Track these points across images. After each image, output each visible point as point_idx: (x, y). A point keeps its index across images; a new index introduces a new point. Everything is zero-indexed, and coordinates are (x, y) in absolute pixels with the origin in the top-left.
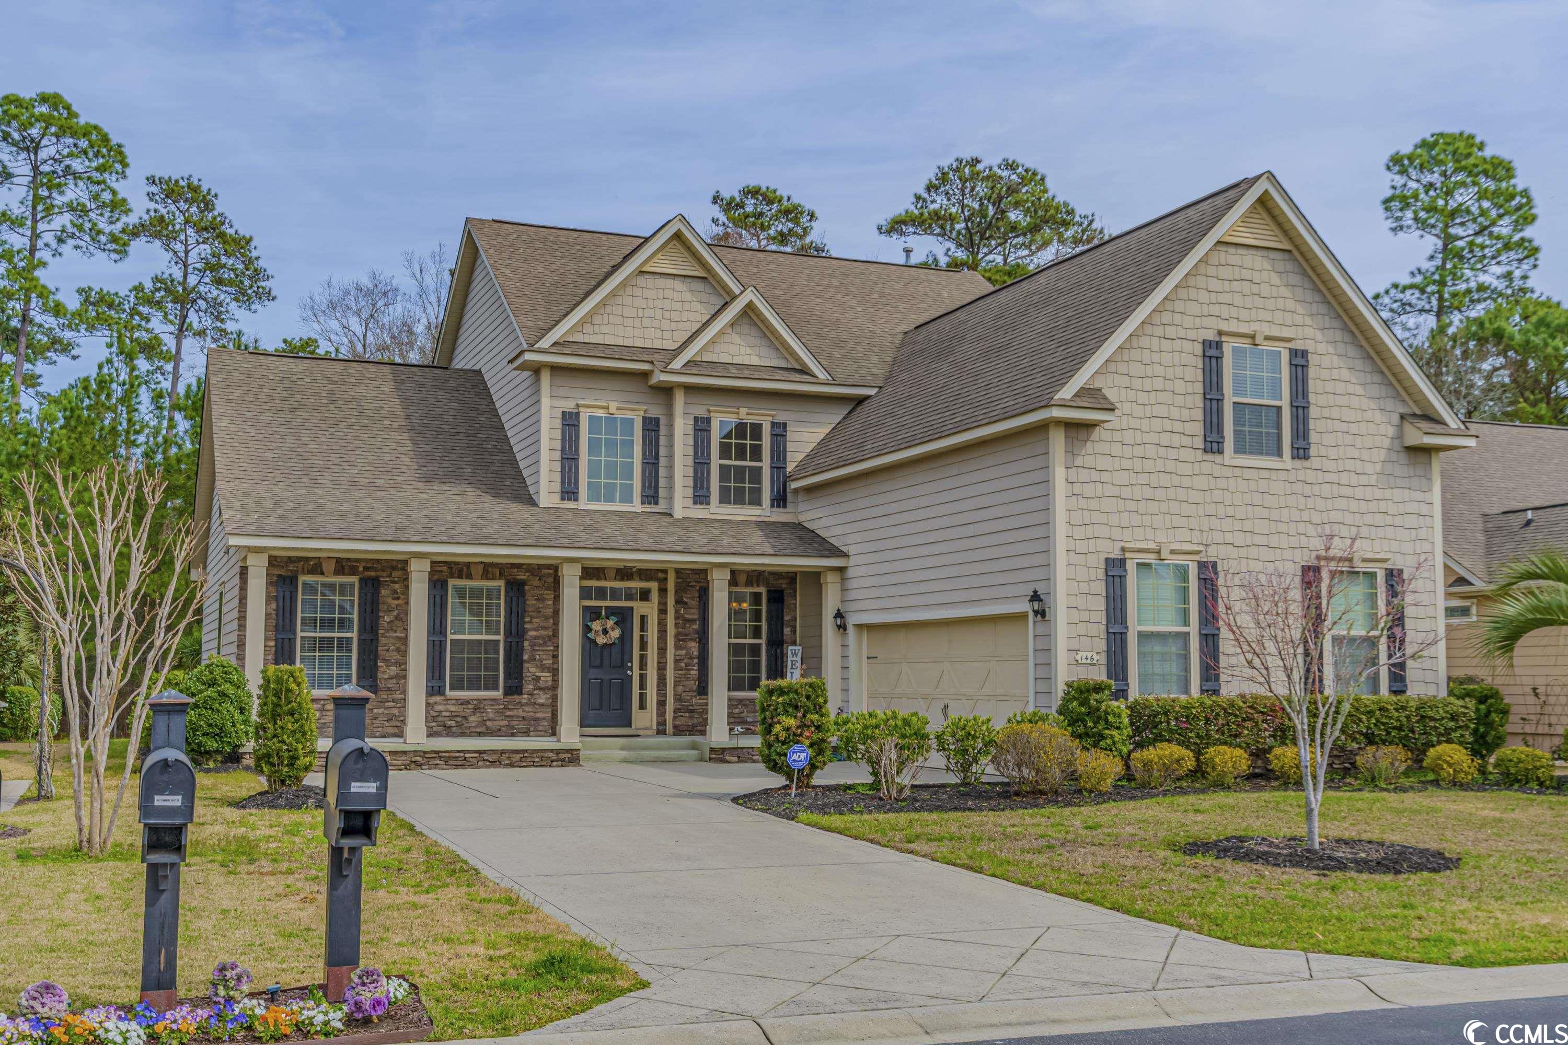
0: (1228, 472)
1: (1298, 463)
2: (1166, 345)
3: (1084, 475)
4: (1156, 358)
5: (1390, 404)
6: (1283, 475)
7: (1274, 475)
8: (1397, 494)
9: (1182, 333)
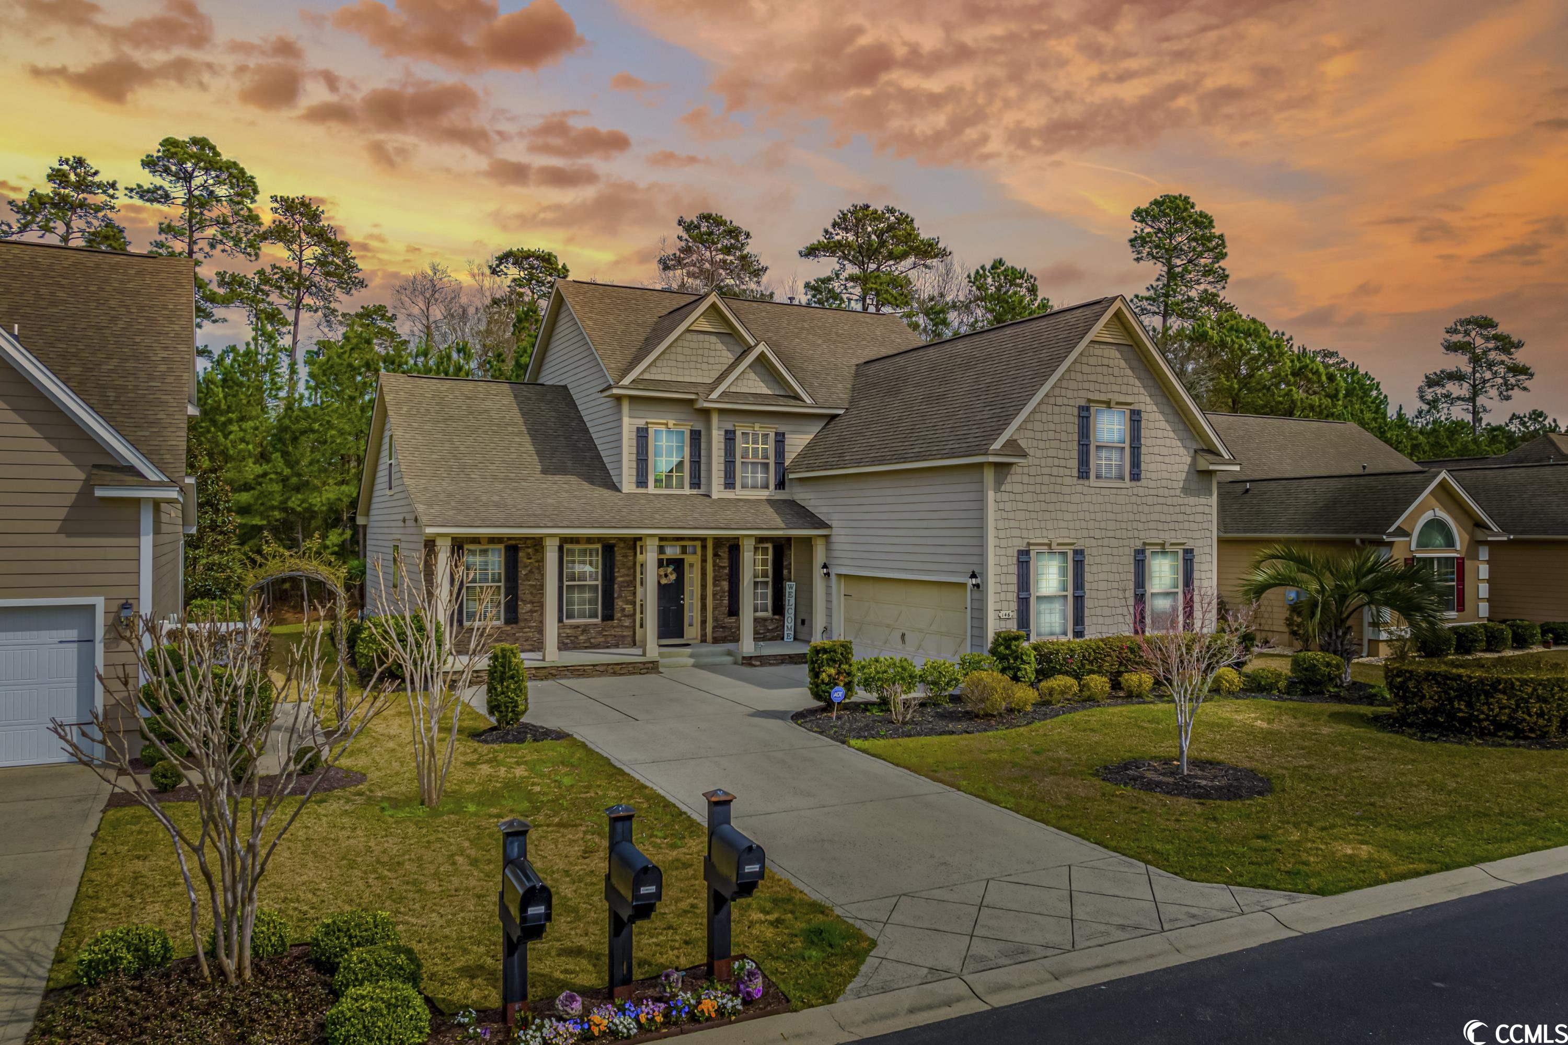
0: (1093, 491)
1: (1134, 484)
2: (1056, 409)
3: (1005, 497)
4: (1050, 418)
5: (1188, 443)
6: (1124, 492)
7: (1119, 491)
8: (1192, 500)
9: (1066, 401)
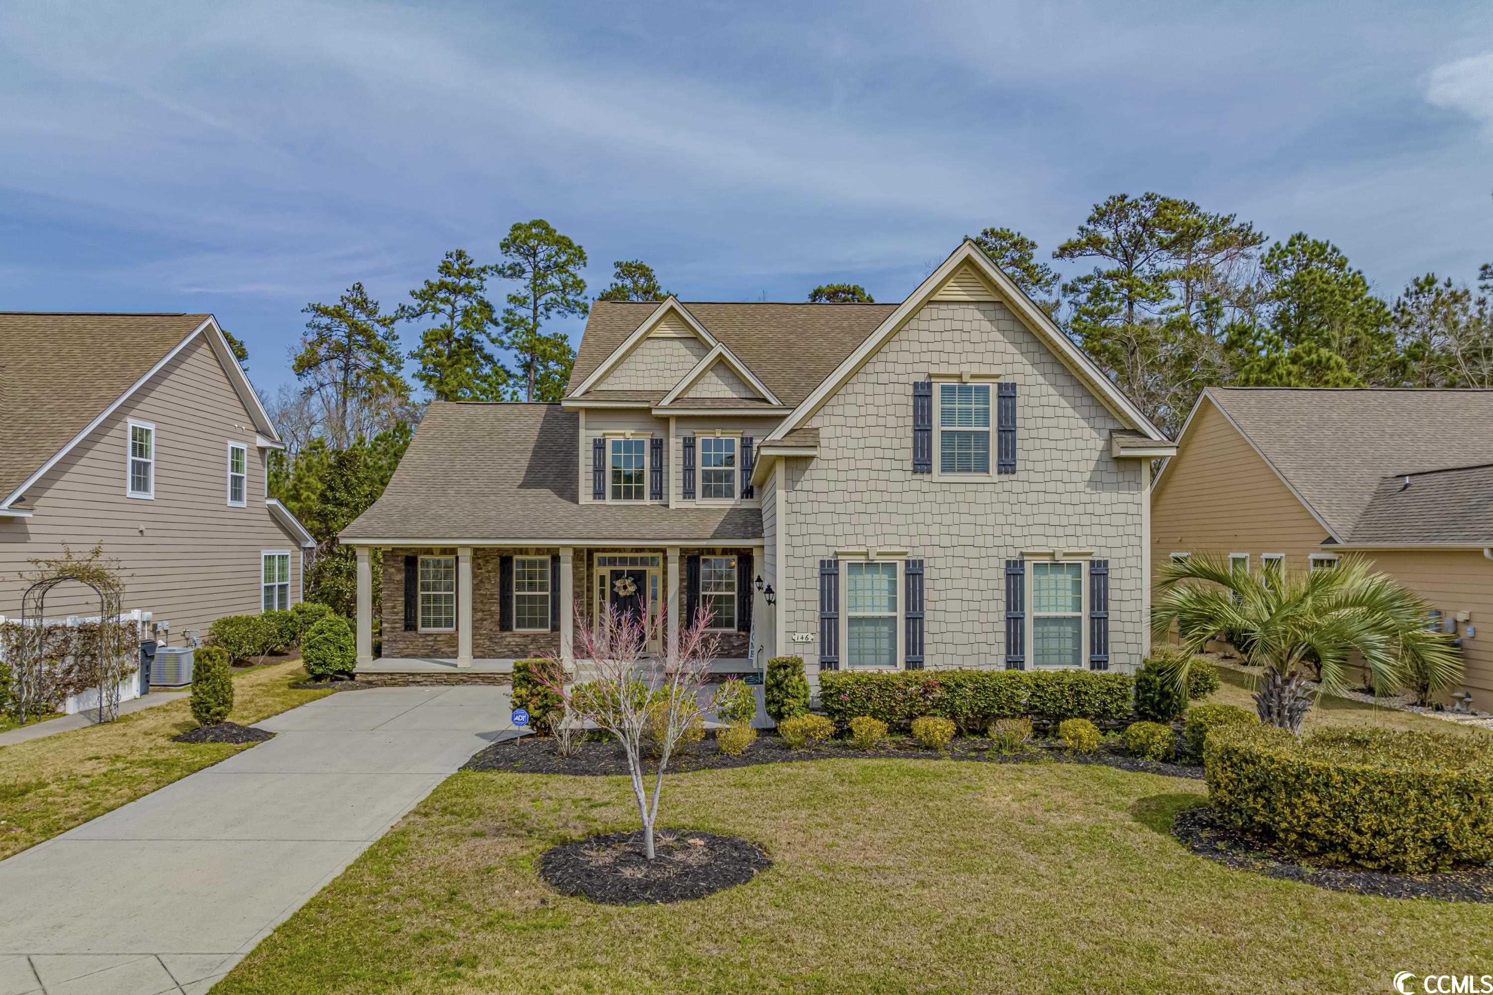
0: (937, 487)
1: (1004, 477)
2: (880, 389)
3: (802, 496)
4: (869, 400)
5: (1099, 423)
6: (989, 488)
7: (980, 487)
8: (1106, 497)
9: (894, 378)
